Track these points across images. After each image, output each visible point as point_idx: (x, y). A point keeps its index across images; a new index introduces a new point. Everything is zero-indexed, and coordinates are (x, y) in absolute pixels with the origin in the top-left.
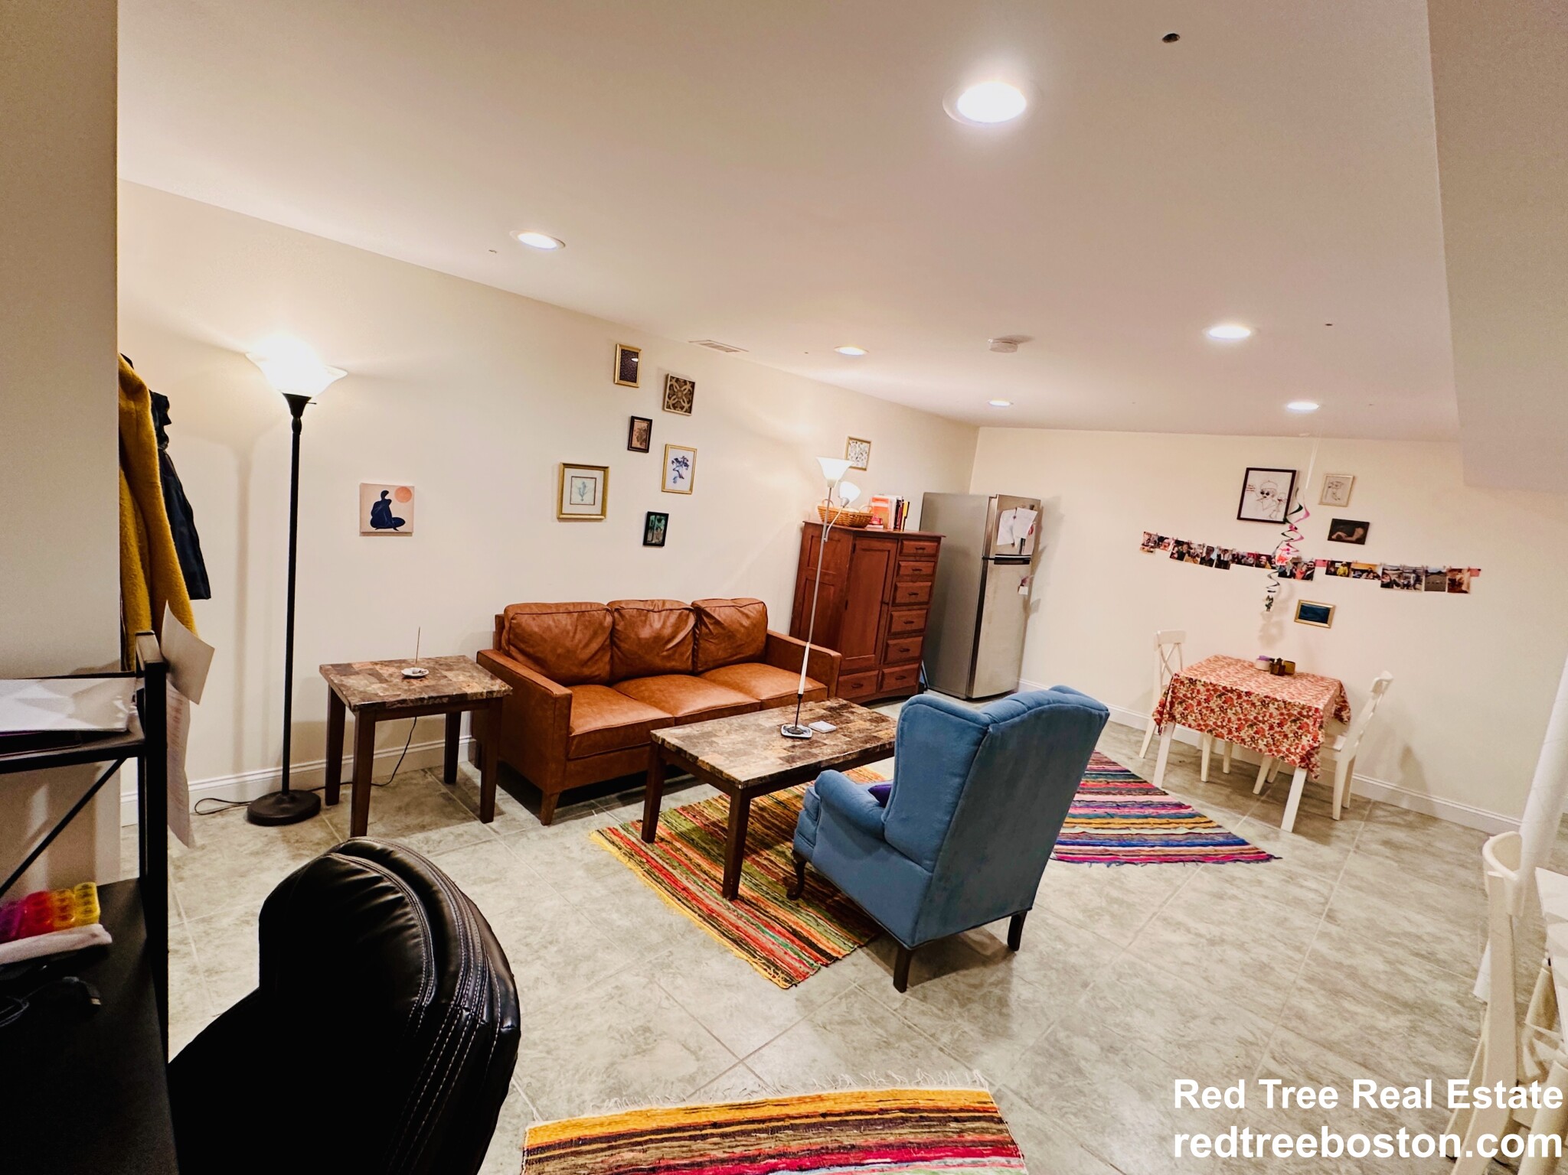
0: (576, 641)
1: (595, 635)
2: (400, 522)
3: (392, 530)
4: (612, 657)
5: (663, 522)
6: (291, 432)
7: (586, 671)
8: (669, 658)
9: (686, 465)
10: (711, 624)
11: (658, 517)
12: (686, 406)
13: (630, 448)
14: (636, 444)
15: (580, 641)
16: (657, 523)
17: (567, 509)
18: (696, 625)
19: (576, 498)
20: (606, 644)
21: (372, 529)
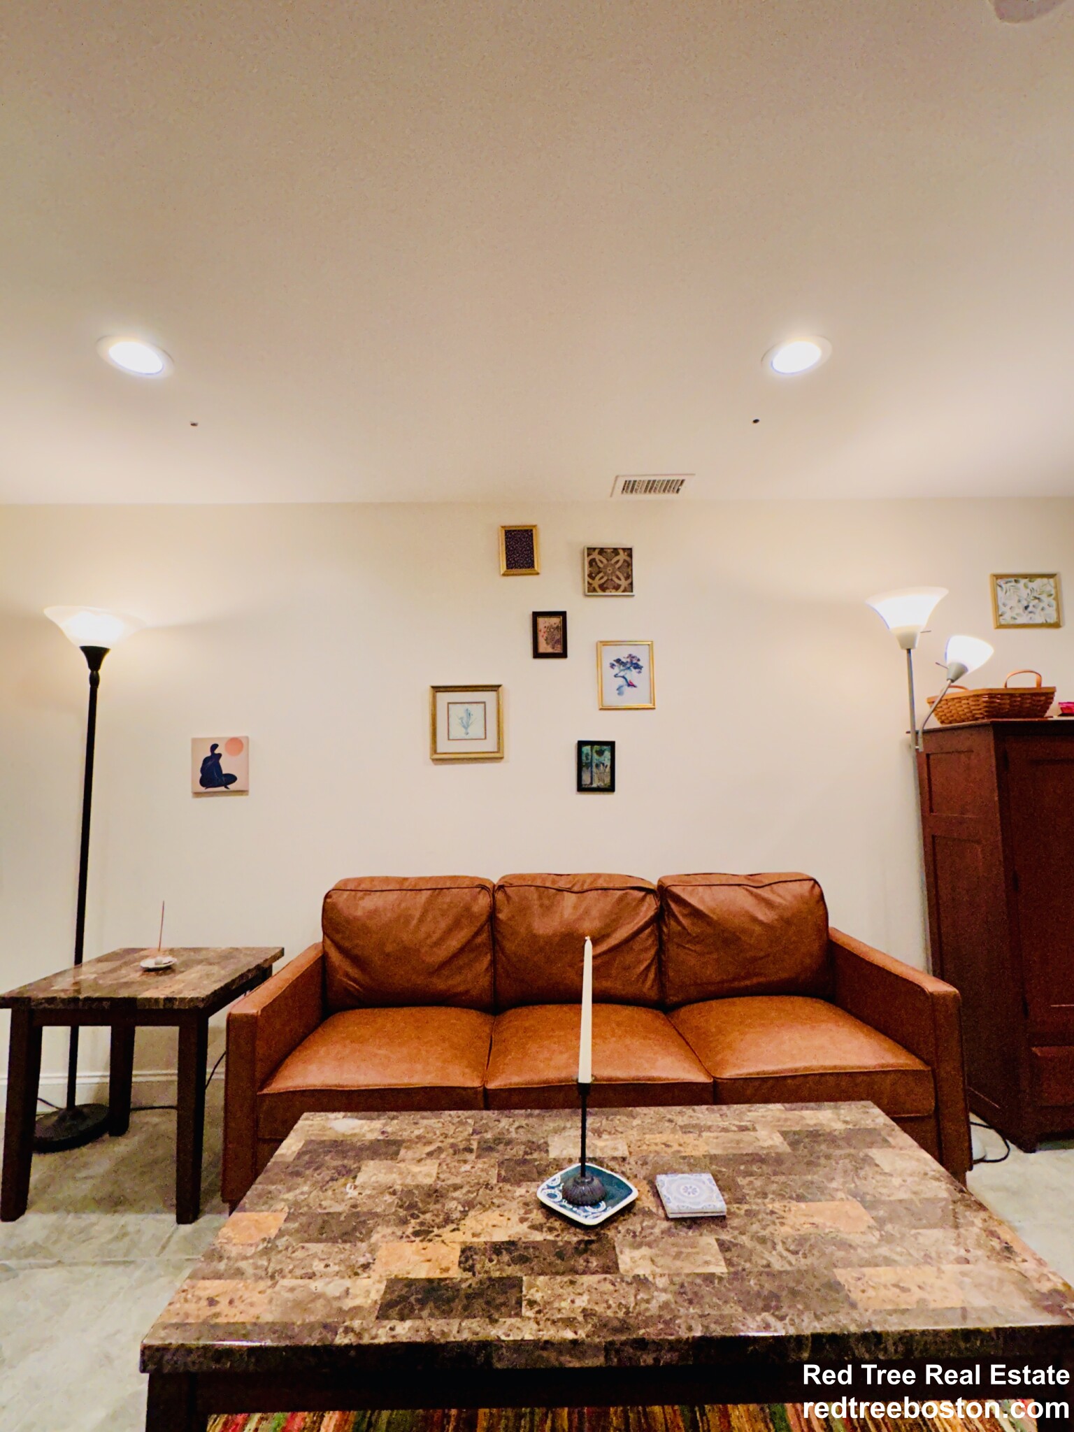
0: (422, 935)
1: (456, 925)
2: (232, 779)
3: (223, 789)
4: (493, 962)
5: (607, 754)
6: (88, 686)
7: (440, 984)
9: (637, 667)
10: (685, 916)
11: (596, 747)
12: (624, 583)
13: (537, 655)
14: (544, 647)
15: (429, 936)
16: (595, 756)
17: (443, 746)
18: (659, 919)
19: (457, 731)
20: (479, 940)
21: (203, 789)
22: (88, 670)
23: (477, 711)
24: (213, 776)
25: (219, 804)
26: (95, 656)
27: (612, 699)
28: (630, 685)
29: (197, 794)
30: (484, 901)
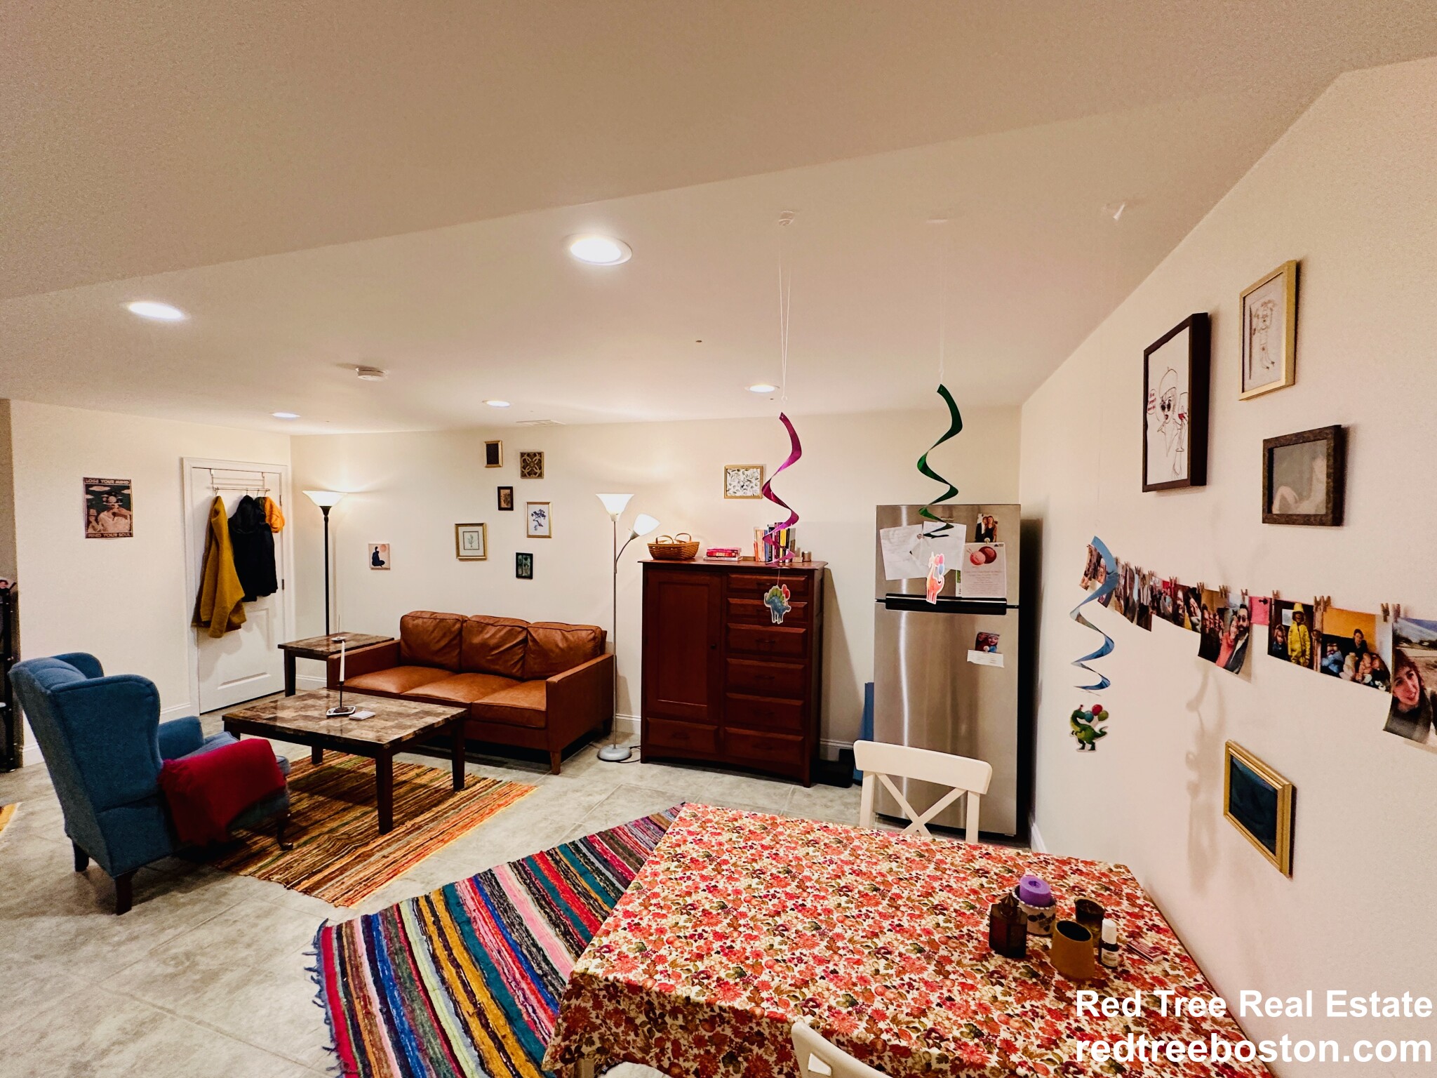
0: (432, 637)
1: (444, 635)
2: (383, 563)
3: (380, 567)
4: (460, 653)
5: (529, 560)
6: (324, 522)
7: (437, 659)
8: (492, 661)
9: (543, 516)
10: (532, 642)
11: (524, 556)
12: (538, 472)
13: (500, 508)
14: (503, 505)
15: (434, 639)
16: (524, 560)
17: (462, 553)
18: (525, 641)
19: (468, 546)
20: (455, 642)
21: (374, 567)
22: (324, 516)
23: (475, 535)
24: (377, 562)
25: (379, 574)
26: (326, 510)
27: (532, 532)
28: (540, 525)
29: (372, 569)
30: (458, 626)
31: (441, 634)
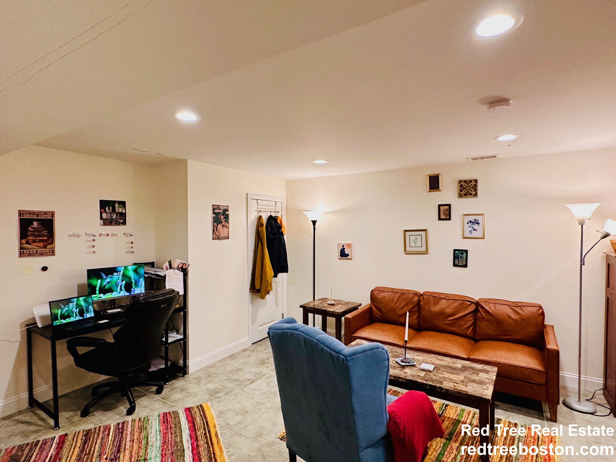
1: (407, 304)
2: (348, 255)
3: (346, 258)
4: (418, 317)
5: (465, 254)
6: (313, 230)
8: (450, 325)
9: (478, 223)
10: (484, 312)
11: (460, 252)
12: (474, 193)
13: (440, 219)
14: (442, 217)
15: (399, 306)
16: (460, 255)
17: (408, 249)
18: (476, 311)
19: (412, 244)
20: (414, 309)
21: (341, 258)
22: (313, 226)
23: (419, 237)
24: (343, 254)
25: (345, 262)
26: (314, 222)
27: (467, 235)
28: (475, 230)
29: (339, 259)
30: (416, 298)
31: (403, 303)
